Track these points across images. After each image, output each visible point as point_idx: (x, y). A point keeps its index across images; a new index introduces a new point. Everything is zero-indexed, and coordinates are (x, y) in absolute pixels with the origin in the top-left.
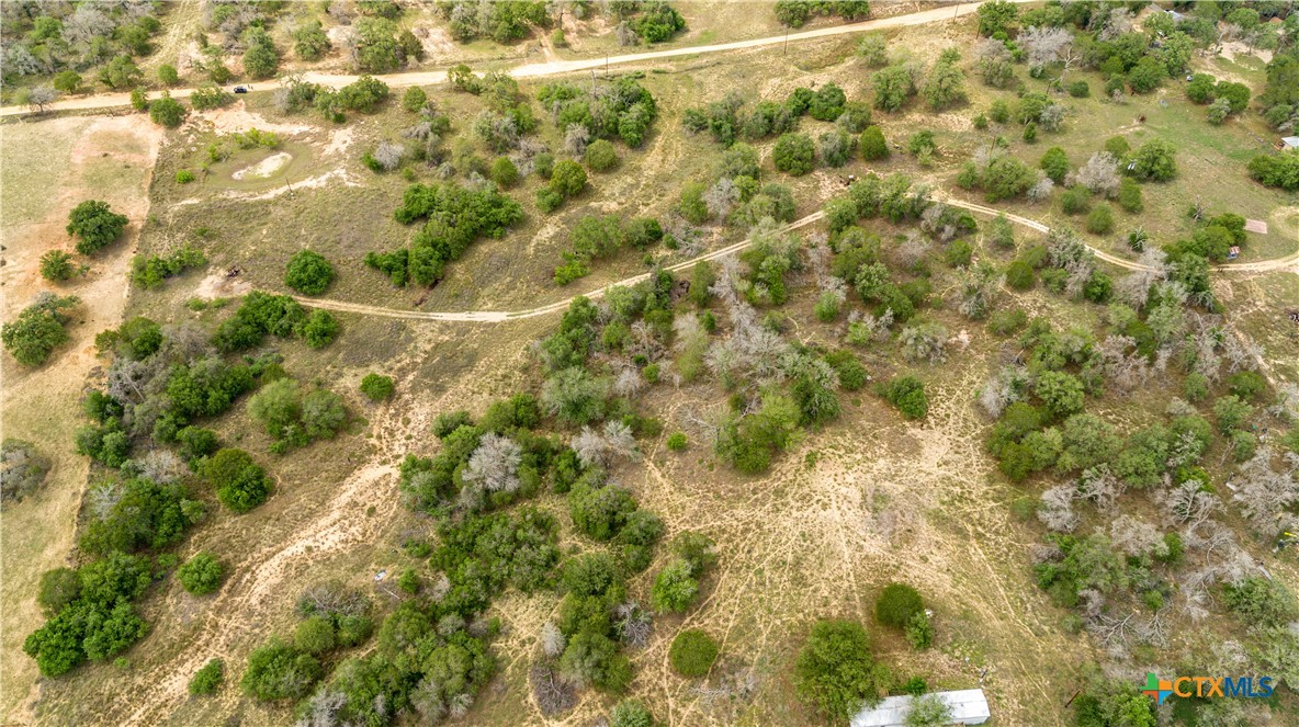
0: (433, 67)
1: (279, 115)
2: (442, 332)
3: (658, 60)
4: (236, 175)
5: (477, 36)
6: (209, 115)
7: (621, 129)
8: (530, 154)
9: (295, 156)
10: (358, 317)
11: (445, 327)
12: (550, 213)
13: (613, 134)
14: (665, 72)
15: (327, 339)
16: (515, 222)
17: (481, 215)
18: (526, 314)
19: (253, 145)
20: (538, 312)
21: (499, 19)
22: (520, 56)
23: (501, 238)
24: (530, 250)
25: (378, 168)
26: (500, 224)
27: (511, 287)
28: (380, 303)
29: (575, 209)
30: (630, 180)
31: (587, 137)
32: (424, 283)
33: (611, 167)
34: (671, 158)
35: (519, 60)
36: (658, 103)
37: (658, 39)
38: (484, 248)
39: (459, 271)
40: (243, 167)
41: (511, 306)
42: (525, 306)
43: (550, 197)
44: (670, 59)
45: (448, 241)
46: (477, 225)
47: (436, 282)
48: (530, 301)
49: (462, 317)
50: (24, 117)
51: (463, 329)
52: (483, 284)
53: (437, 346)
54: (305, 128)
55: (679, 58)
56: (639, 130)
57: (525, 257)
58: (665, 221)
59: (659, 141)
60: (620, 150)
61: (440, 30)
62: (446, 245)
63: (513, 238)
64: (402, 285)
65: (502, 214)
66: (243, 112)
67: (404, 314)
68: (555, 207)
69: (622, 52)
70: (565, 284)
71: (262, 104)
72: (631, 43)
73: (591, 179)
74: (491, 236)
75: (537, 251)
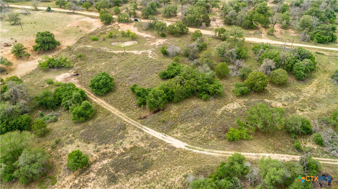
0: (211, 30)
1: (143, 30)
2: (142, 140)
3: (319, 49)
4: (113, 44)
5: (235, 24)
6: (120, 25)
7: (295, 68)
8: (239, 67)
9: (138, 44)
10: (109, 113)
11: (147, 137)
12: (238, 97)
13: (290, 70)
14: (323, 54)
15: (82, 119)
16: (216, 94)
17: (199, 84)
18: (197, 150)
19: (127, 36)
20: (206, 152)
21: (247, 18)
22: (251, 34)
23: (206, 100)
24: (219, 112)
25: (166, 54)
26: (208, 93)
27: (197, 129)
28: (124, 111)
29: (254, 99)
30: (293, 94)
31: (273, 67)
32: (151, 109)
33: (282, 85)
34: (322, 91)
35: (249, 35)
36: (317, 65)
37: (321, 42)
38: (194, 102)
39: (174, 110)
40: (118, 42)
41: (192, 141)
42: (200, 144)
43: (243, 88)
44: (326, 51)
45: (174, 91)
46: (195, 89)
47: (159, 110)
48: (204, 142)
49: (159, 135)
51: (155, 143)
52: (182, 121)
53: (134, 148)
54: (149, 36)
55: (332, 51)
56: (306, 71)
57: (214, 115)
58: (314, 125)
59: (316, 81)
60: (291, 79)
61: (220, 20)
62: (172, 93)
63: (212, 102)
64: (140, 105)
65: (211, 88)
66: (132, 27)
67: (131, 121)
68: (243, 94)
69: (300, 43)
70: (232, 140)
71: (140, 27)
72: (304, 40)
73: (269, 87)
74: (200, 97)
75: (223, 114)
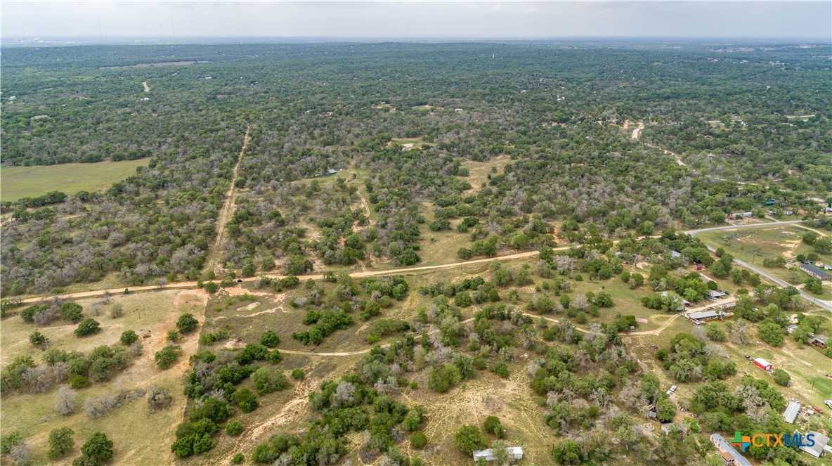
0: (317, 273)
1: (256, 289)
2: (322, 359)
3: (409, 271)
4: (238, 309)
5: (335, 263)
6: (227, 289)
7: (393, 292)
8: (357, 302)
9: (262, 304)
10: (289, 355)
11: (323, 357)
12: (364, 321)
13: (391, 295)
14: (411, 275)
15: (278, 360)
16: (350, 324)
17: (338, 320)
18: (355, 353)
19: (246, 299)
20: (360, 352)
21: (344, 256)
22: (352, 270)
23: (345, 329)
24: (357, 333)
25: (295, 306)
26: (345, 324)
27: (349, 345)
28: (298, 350)
29: (376, 320)
30: (397, 311)
31: (380, 295)
32: (315, 343)
33: (389, 306)
34: (414, 303)
35: (352, 271)
36: (409, 286)
37: (410, 264)
38: (338, 333)
39: (329, 340)
40: (241, 307)
41: (349, 350)
42: (355, 351)
43: (366, 315)
44: (414, 271)
45: (325, 328)
46: (336, 324)
47: (319, 344)
48: (357, 349)
49: (331, 354)
50: (154, 290)
51: (331, 358)
52: (338, 344)
53: (320, 364)
54: (266, 294)
55: (418, 271)
56: (401, 293)
57: (355, 336)
58: (411, 324)
59: (409, 298)
60: (393, 301)
61: (319, 261)
62: (324, 330)
63: (350, 329)
64: (306, 344)
65: (346, 320)
66: (240, 288)
67: (307, 354)
68: (367, 319)
69: (394, 269)
70: (371, 343)
71: (250, 286)
72: (397, 266)
73: (381, 310)
74: (341, 329)
75: (360, 333)
